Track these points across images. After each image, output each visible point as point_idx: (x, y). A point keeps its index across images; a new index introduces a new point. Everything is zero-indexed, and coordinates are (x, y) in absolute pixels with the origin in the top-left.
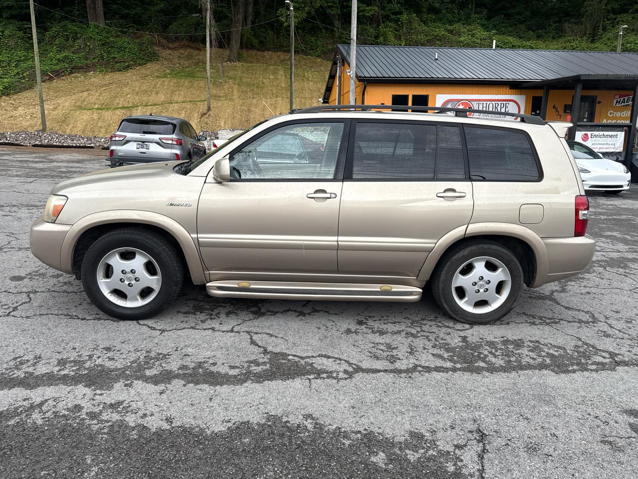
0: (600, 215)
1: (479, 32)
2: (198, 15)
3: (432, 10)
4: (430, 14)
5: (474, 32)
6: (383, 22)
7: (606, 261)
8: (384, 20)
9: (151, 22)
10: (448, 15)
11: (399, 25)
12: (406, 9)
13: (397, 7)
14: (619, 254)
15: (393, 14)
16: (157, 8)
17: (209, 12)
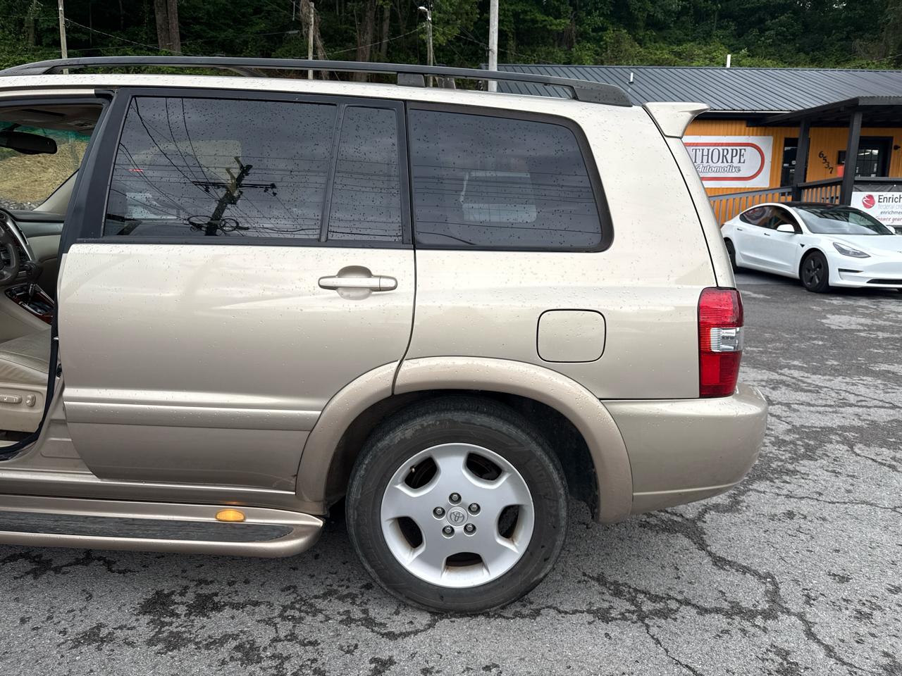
0: (879, 330)
1: (721, 54)
2: (297, 32)
3: (652, 24)
4: (648, 30)
5: (714, 54)
6: (578, 42)
7: (858, 429)
8: (580, 39)
9: (247, 48)
10: (678, 32)
11: (601, 47)
12: (613, 24)
13: (598, 20)
14: (892, 412)
15: (594, 30)
16: (257, 28)
17: (312, 28)
